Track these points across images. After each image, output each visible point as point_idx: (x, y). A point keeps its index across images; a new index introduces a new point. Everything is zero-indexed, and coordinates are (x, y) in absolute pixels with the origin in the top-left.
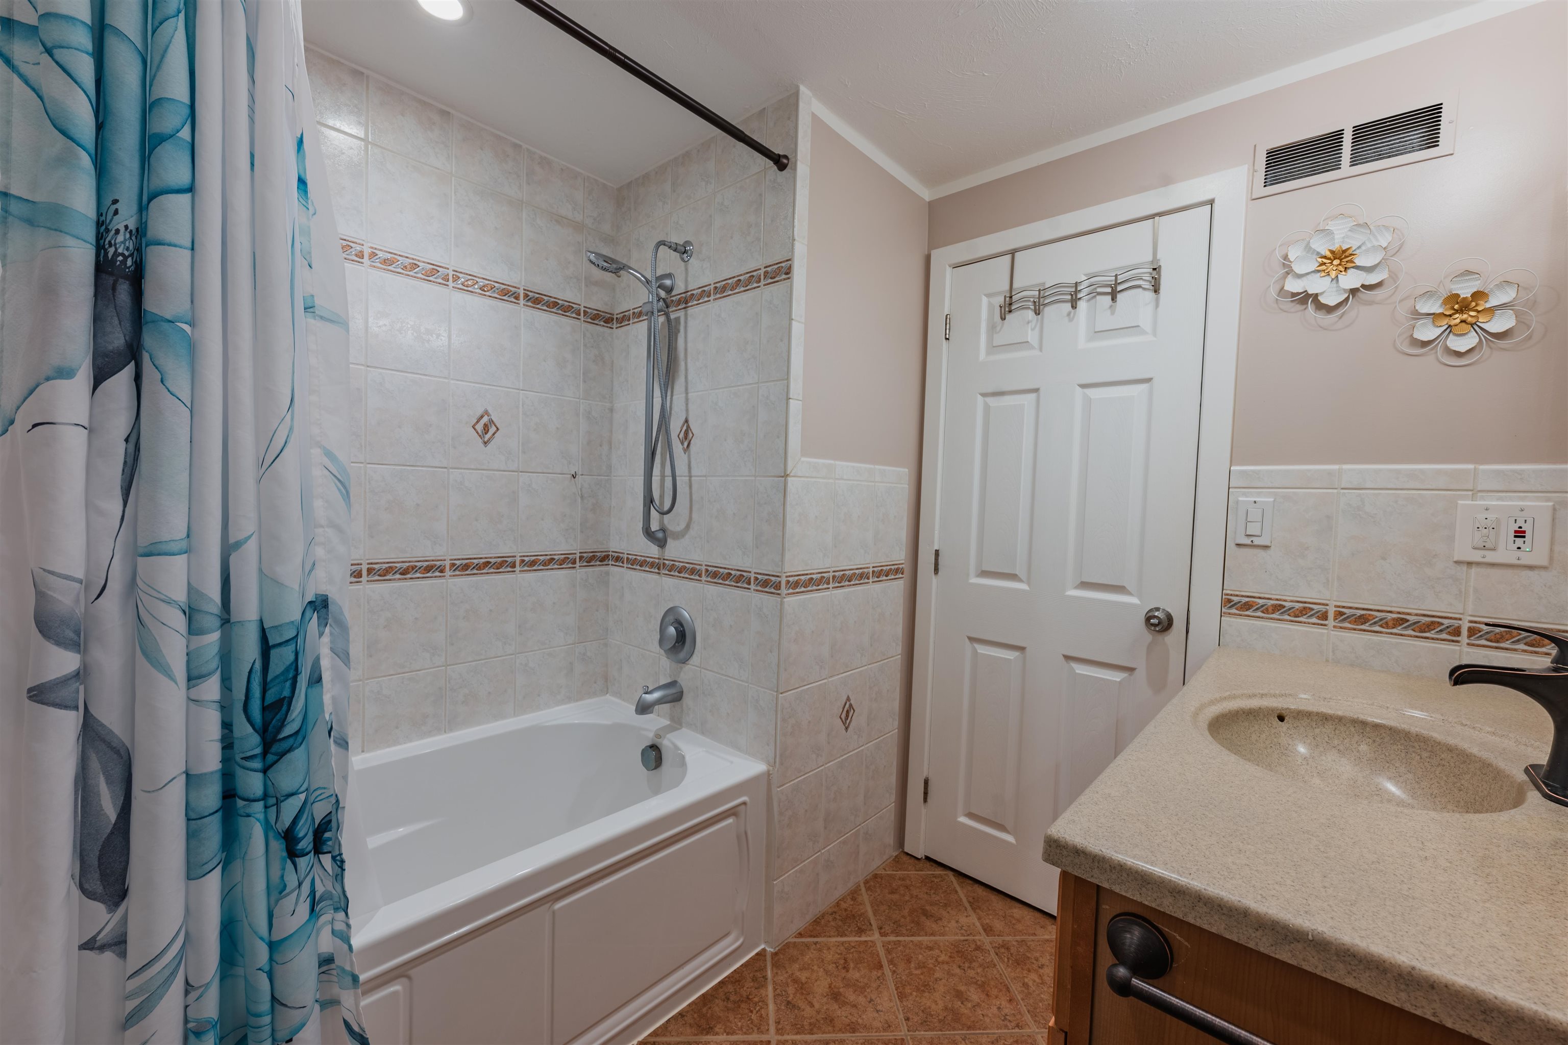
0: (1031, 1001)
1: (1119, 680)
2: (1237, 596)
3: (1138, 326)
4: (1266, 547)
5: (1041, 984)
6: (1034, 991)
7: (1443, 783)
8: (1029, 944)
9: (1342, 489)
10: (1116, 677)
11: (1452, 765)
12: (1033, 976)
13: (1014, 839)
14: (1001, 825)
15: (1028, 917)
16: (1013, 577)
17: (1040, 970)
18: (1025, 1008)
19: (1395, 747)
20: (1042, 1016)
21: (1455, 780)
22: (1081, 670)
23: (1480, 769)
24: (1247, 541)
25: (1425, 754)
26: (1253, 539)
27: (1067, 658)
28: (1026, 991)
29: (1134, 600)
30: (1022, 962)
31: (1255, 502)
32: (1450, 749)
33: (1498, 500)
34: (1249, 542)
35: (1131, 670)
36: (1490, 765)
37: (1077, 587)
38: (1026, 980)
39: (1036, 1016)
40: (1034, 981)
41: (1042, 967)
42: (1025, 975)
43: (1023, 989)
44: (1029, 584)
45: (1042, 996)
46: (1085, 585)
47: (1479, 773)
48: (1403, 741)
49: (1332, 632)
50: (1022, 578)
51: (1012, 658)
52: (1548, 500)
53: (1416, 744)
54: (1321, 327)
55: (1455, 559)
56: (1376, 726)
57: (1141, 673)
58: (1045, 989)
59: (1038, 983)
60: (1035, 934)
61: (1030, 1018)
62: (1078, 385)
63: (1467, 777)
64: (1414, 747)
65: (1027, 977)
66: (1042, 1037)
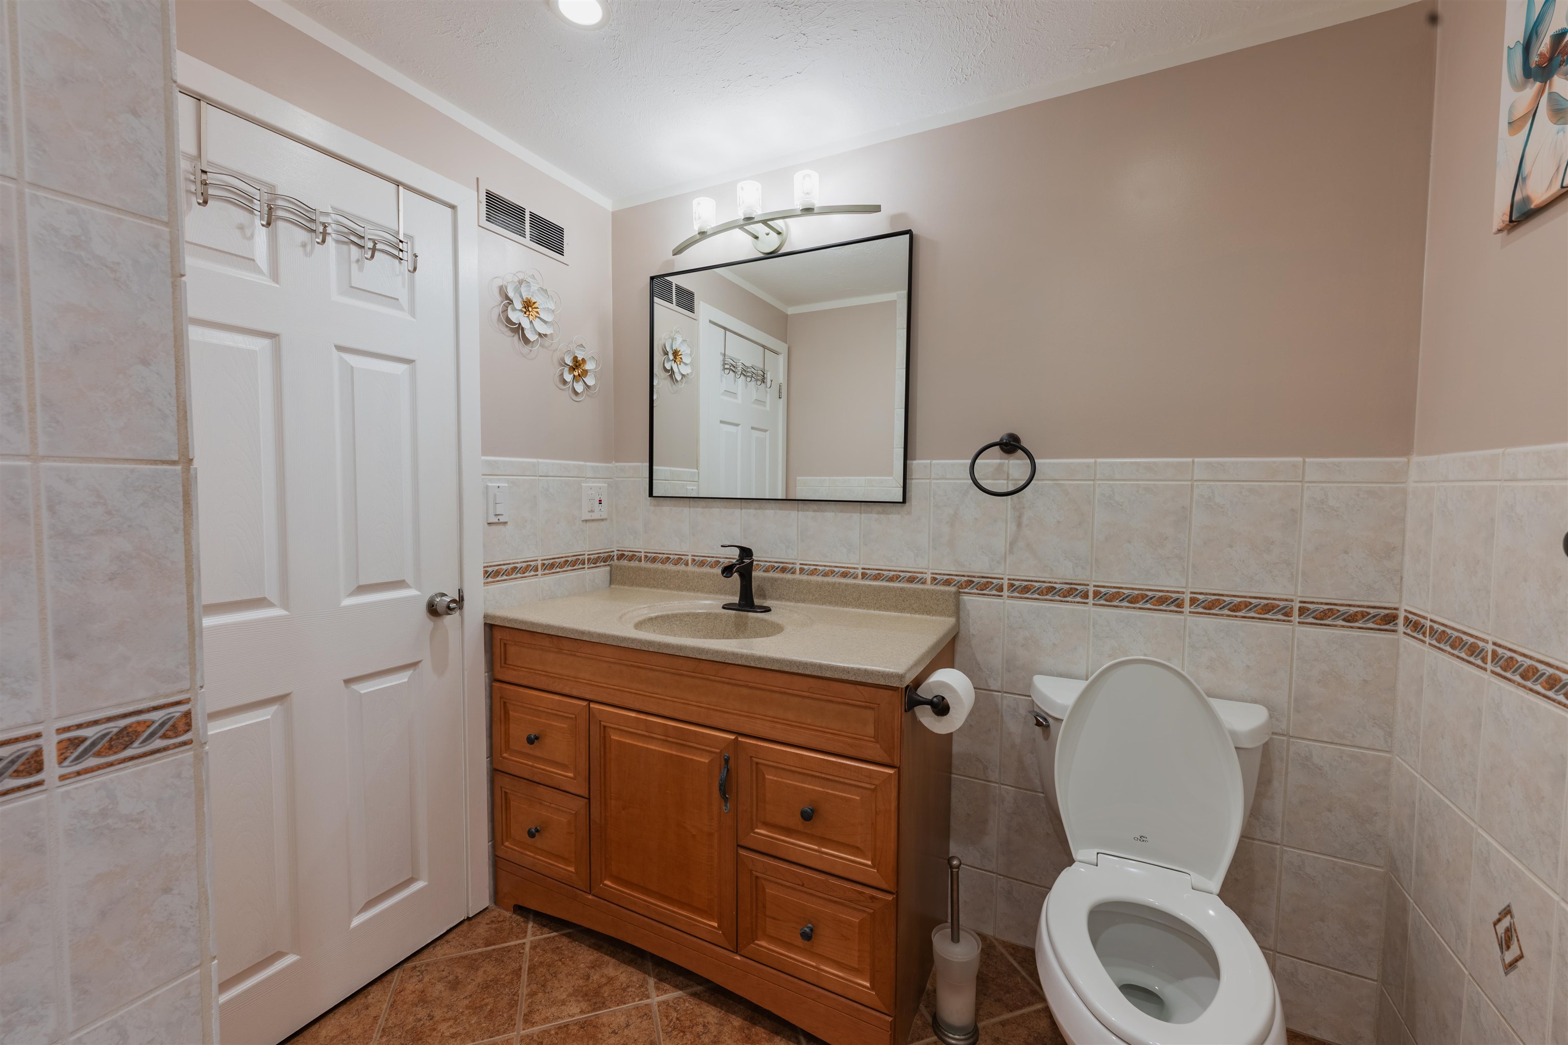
0: (478, 1033)
1: (406, 680)
2: (491, 566)
3: (398, 299)
4: (505, 523)
5: (456, 1021)
6: (465, 1029)
7: (690, 632)
8: (390, 1024)
9: (540, 476)
10: (402, 678)
11: (691, 622)
12: (443, 1027)
13: (294, 956)
14: (276, 953)
15: (342, 1019)
16: (260, 602)
17: (436, 1019)
18: (485, 1041)
19: (665, 625)
20: (499, 1026)
21: (695, 628)
22: (364, 688)
23: (705, 618)
24: (495, 520)
25: (678, 623)
26: (499, 517)
27: (348, 682)
28: (463, 1036)
29: (412, 592)
30: (417, 1035)
31: (499, 487)
32: (688, 615)
33: (593, 483)
34: (497, 521)
35: (414, 665)
36: (710, 614)
37: (352, 594)
38: (447, 1034)
39: (498, 1031)
40: (451, 1026)
41: (431, 1017)
42: (440, 1034)
43: (459, 1038)
44: (285, 605)
45: (473, 1022)
46: (362, 589)
47: (705, 619)
48: (667, 621)
49: (541, 579)
50: (275, 603)
51: (269, 717)
52: (605, 483)
53: (673, 620)
54: (522, 354)
55: (583, 519)
56: (656, 618)
57: (427, 665)
58: (464, 1018)
59: (454, 1023)
60: (376, 1018)
61: (499, 1037)
62: (335, 346)
63: (700, 624)
64: (672, 621)
65: (443, 1033)
66: (524, 1029)
